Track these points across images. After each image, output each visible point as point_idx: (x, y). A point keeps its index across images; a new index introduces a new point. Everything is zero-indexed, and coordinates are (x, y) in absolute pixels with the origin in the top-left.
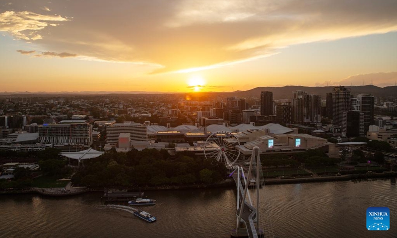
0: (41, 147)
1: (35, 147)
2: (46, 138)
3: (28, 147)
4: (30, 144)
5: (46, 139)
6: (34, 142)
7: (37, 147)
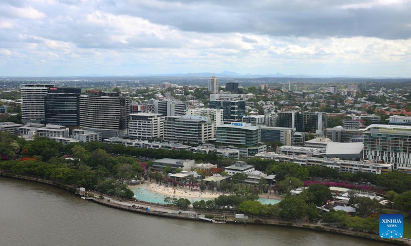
0: (374, 168)
1: (364, 167)
2: (376, 152)
3: (353, 165)
4: (350, 159)
5: (376, 154)
6: (357, 158)
7: (368, 167)
